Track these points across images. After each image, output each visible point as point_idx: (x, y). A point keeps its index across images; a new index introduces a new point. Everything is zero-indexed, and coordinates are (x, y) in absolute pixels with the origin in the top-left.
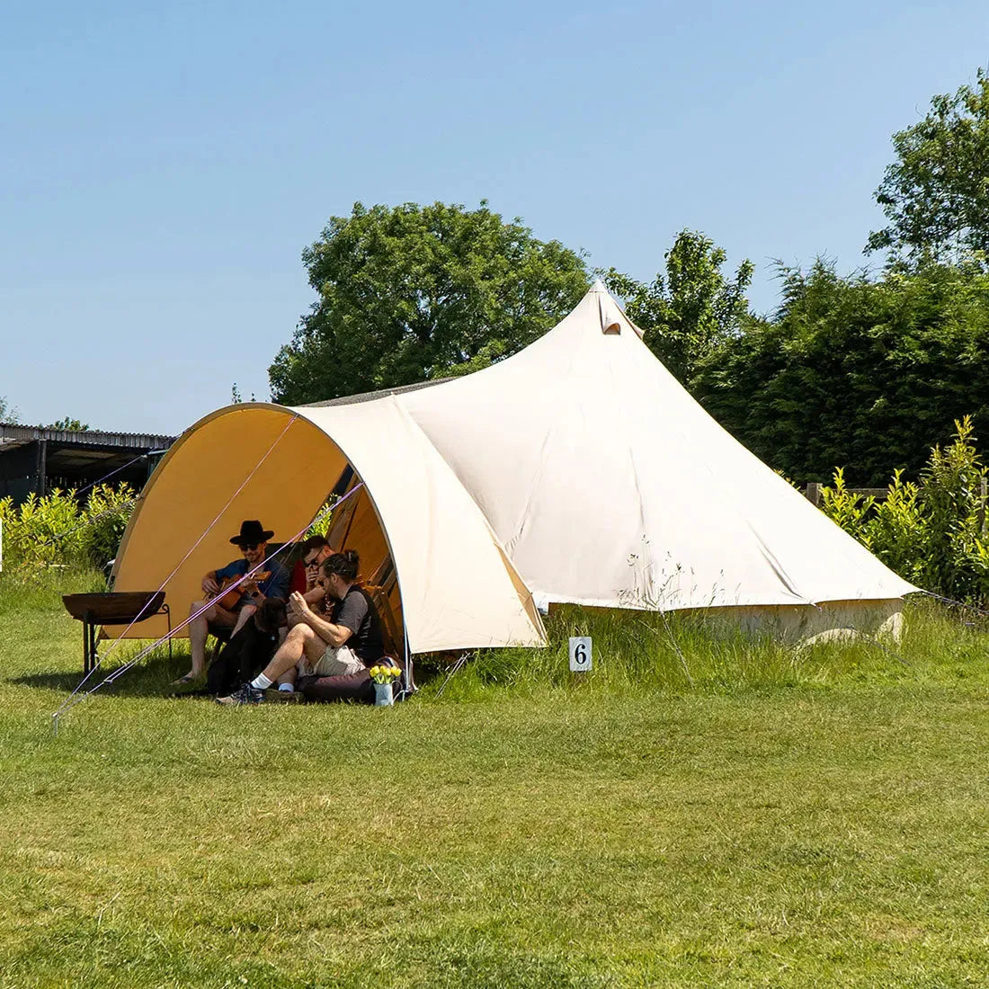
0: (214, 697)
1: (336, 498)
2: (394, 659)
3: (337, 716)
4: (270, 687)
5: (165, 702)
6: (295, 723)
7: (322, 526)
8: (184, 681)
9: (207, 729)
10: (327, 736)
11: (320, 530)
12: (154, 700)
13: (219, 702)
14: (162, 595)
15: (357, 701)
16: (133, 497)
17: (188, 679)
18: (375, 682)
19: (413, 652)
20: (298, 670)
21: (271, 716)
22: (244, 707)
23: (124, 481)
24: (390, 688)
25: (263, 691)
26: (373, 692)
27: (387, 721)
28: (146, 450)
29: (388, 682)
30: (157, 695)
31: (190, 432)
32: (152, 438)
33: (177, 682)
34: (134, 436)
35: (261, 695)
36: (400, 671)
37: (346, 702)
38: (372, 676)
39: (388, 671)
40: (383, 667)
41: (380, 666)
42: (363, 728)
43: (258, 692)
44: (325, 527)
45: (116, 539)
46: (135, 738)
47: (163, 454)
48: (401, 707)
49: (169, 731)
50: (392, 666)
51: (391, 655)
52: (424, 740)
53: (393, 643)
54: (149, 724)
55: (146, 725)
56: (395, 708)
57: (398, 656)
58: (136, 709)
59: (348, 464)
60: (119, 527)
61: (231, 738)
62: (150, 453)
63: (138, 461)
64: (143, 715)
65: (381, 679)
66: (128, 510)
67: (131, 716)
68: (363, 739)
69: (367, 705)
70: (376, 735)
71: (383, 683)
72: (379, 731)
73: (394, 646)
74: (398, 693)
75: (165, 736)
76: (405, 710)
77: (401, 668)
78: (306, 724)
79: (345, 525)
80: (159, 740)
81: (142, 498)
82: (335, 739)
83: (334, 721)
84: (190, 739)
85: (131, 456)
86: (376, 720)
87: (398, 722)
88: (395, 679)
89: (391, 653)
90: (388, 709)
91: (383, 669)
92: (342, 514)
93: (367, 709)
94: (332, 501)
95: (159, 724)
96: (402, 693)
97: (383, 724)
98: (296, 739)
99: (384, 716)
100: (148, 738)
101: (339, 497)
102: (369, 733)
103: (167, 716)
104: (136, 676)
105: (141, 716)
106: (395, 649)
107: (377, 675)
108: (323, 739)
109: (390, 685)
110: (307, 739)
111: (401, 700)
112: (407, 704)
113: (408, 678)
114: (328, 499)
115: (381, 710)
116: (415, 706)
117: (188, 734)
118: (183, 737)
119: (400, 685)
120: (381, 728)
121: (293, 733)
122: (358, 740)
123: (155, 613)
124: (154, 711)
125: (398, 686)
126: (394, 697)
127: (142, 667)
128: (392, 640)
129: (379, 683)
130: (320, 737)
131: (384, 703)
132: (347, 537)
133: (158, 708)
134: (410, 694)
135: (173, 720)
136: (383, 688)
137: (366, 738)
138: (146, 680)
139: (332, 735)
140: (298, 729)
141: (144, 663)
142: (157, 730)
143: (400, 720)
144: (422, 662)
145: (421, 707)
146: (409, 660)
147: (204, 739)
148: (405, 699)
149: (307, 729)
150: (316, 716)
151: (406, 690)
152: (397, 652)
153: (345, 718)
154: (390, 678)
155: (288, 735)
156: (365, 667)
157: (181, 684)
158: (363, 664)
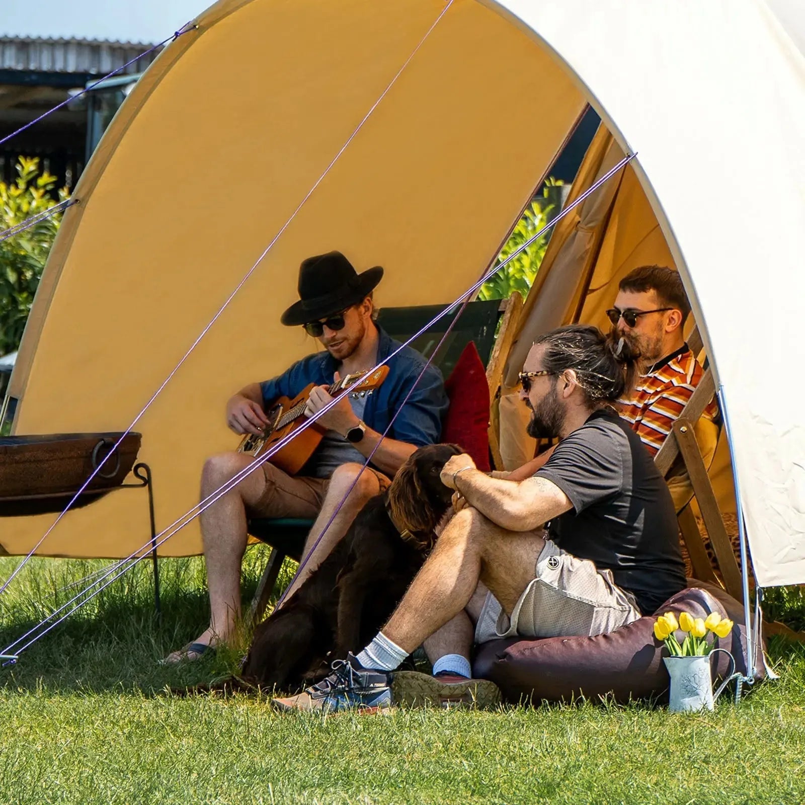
0: (269, 692)
1: (559, 189)
2: (714, 594)
3: (573, 739)
4: (404, 666)
5: (148, 705)
6: (470, 756)
7: (526, 261)
8: (191, 654)
9: (252, 772)
10: (549, 789)
11: (521, 271)
12: (121, 700)
13: (280, 707)
14: (133, 441)
15: (622, 701)
16: (54, 195)
17: (201, 649)
18: (667, 653)
19: (763, 582)
20: (473, 621)
21: (407, 739)
22: (339, 716)
23: (29, 155)
24: (702, 667)
25: (390, 678)
27: (698, 751)
28: (79, 79)
29: (700, 650)
30: (126, 689)
31: (193, 30)
32: (94, 48)
33: (175, 657)
34: (52, 44)
35: (381, 686)
36: (729, 624)
37: (596, 702)
38: (660, 636)
39: (699, 624)
40: (687, 615)
41: (678, 611)
42: (639, 767)
43: (372, 679)
44: (532, 264)
45: (14, 302)
46: (77, 795)
47: (124, 86)
48: (733, 716)
49: (159, 777)
50: (709, 612)
51: (705, 584)
52: (793, 796)
53: (710, 554)
54: (111, 761)
55: (102, 762)
56: (717, 717)
57: (725, 586)
58: (77, 723)
59: (588, 104)
60: (20, 273)
61: (311, 796)
62: (90, 84)
63: (65, 107)
64: (94, 738)
65: (681, 645)
66: (42, 229)
67: (65, 739)
68: (639, 794)
69: (648, 709)
70: (673, 784)
71: (688, 654)
72: (680, 774)
73: (715, 560)
74: (725, 679)
75: (150, 790)
76: (743, 722)
77: (731, 617)
78: (498, 758)
79: (582, 258)
80: (135, 799)
81: (77, 200)
82: (569, 794)
83: (566, 750)
84: (210, 796)
85: (45, 93)
86: (672, 748)
87: (727, 752)
88: (717, 645)
89: (706, 579)
90: (701, 719)
91: (685, 619)
92: (574, 231)
93: (648, 720)
94: (550, 201)
95: (133, 760)
96: (736, 679)
97: (690, 757)
98: (472, 795)
99: (692, 737)
100: (109, 793)
101: (567, 189)
102: (655, 778)
103: (153, 741)
104: (74, 643)
105: (89, 741)
106: (717, 568)
107: (672, 634)
108: (538, 796)
109: (706, 661)
110: (502, 796)
111: (734, 699)
112: (748, 707)
113: (752, 644)
114: (539, 192)
115: (682, 723)
116: (769, 712)
117: (206, 785)
118: (195, 791)
119: (731, 660)
120: (683, 768)
121: (465, 781)
122: (627, 796)
123: (117, 483)
124: (122, 729)
125: (724, 662)
126: (714, 691)
127: (88, 620)
128: (708, 546)
129: (677, 654)
130: (533, 791)
131: (692, 704)
132: (586, 291)
133: (130, 722)
134: (759, 681)
135: (168, 750)
136: (688, 667)
137: (648, 793)
138: (98, 652)
139: (562, 785)
140: (476, 771)
141: (91, 611)
142: (129, 776)
143: (732, 747)
144: (787, 605)
145: (785, 715)
146: (753, 601)
147: (244, 797)
148: (743, 694)
149: (499, 772)
150: (522, 738)
151: (745, 674)
152: (720, 577)
153: (592, 742)
154: (704, 642)
155: (454, 786)
156: (639, 616)
157: (185, 660)
158: (635, 608)
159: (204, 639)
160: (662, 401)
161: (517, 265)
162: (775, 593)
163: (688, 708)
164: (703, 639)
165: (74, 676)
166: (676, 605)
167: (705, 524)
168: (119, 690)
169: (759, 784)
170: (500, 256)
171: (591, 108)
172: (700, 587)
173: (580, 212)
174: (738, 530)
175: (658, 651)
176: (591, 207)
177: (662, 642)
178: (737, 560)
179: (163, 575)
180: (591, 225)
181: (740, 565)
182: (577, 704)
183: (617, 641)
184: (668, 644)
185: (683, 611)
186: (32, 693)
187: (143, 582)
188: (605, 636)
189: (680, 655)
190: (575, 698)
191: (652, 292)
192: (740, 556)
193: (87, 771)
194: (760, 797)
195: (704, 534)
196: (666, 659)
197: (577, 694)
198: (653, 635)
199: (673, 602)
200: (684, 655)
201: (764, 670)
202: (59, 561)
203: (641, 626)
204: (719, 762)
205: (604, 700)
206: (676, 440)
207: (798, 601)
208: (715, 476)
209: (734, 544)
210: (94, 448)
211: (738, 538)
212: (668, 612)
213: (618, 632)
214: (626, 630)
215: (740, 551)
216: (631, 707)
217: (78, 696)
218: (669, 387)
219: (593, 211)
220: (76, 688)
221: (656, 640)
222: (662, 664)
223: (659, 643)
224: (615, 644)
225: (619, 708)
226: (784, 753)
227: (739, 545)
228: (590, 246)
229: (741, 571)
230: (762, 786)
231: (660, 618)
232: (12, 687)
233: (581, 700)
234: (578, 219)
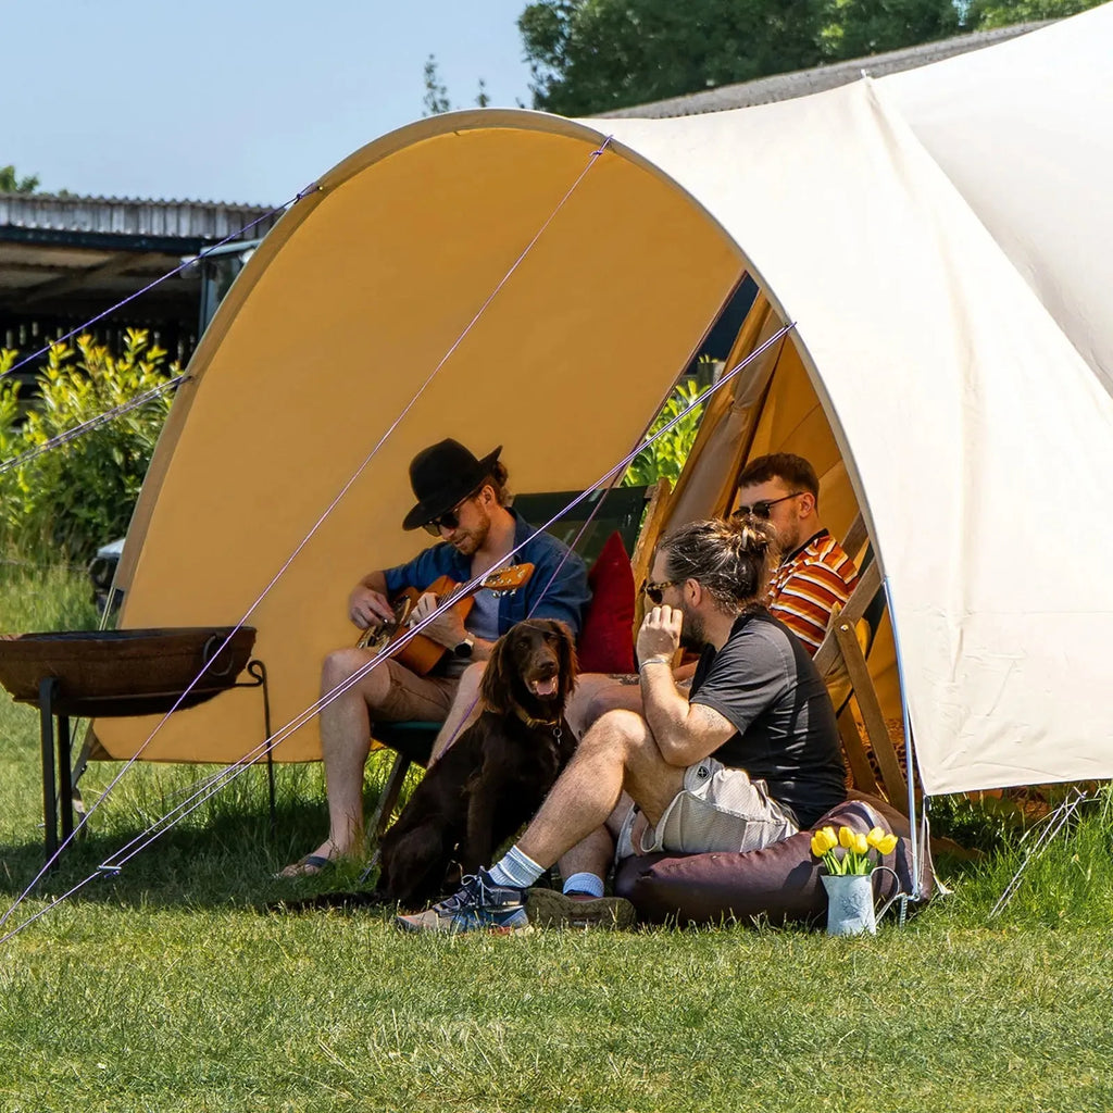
0: (392, 911)
1: (712, 367)
2: (877, 807)
3: (722, 962)
4: (539, 883)
5: (261, 922)
6: (611, 981)
7: (676, 443)
8: (308, 868)
9: (373, 996)
10: (696, 1018)
11: (673, 453)
12: (232, 917)
13: (404, 925)
14: (247, 636)
15: (776, 922)
16: (164, 370)
17: (320, 862)
18: (826, 871)
19: (930, 790)
20: (613, 836)
21: (543, 963)
22: (469, 936)
23: (138, 327)
24: (864, 886)
25: (524, 895)
26: (822, 897)
27: (859, 977)
28: (193, 245)
29: (861, 868)
30: (238, 906)
31: (316, 193)
32: (209, 211)
33: (291, 870)
34: (164, 207)
35: (515, 905)
36: (893, 840)
37: (747, 924)
38: (818, 852)
39: (861, 842)
40: (847, 830)
41: (837, 826)
42: (795, 994)
43: (506, 897)
44: (684, 446)
45: (121, 485)
46: (184, 1019)
47: (241, 252)
48: (897, 940)
49: (273, 1001)
50: (872, 826)
51: (867, 796)
52: (962, 1027)
53: (872, 764)
54: (221, 983)
55: (211, 985)
56: (881, 940)
57: (889, 798)
58: (185, 941)
59: (746, 272)
60: (127, 454)
61: (437, 1021)
62: (204, 250)
63: (178, 275)
64: (202, 957)
65: (841, 862)
66: (151, 408)
67: (171, 962)
68: (794, 1024)
69: (804, 931)
70: (830, 1013)
71: (848, 872)
72: (839, 1003)
73: (877, 770)
74: (888, 900)
75: (263, 1015)
76: (907, 946)
77: (895, 834)
78: (640, 984)
79: (735, 442)
80: (246, 1024)
81: (190, 377)
82: (717, 1023)
83: (715, 976)
84: (328, 1022)
85: (156, 260)
86: (830, 974)
87: (890, 979)
88: (880, 863)
89: (868, 790)
90: (862, 943)
91: (845, 835)
92: (728, 412)
93: (804, 943)
95: (245, 983)
96: (900, 900)
97: (850, 985)
98: (612, 1024)
99: (852, 964)
100: (218, 1018)
101: (721, 367)
102: (811, 1007)
103: (267, 961)
104: (183, 855)
105: (198, 961)
106: (880, 779)
107: (830, 850)
108: (685, 1025)
109: (867, 880)
110: (644, 1024)
111: (898, 921)
112: (913, 930)
113: (918, 861)
114: (692, 368)
115: (842, 947)
116: (936, 938)
117: (323, 1010)
118: (311, 1017)
119: (895, 880)
120: (842, 996)
121: (605, 1008)
122: (781, 1027)
123: (230, 683)
124: (233, 948)
125: (887, 882)
126: (876, 913)
127: (197, 831)
128: (871, 755)
129: (836, 872)
130: (679, 1020)
131: (851, 926)
133: (242, 941)
134: (924, 902)
135: (282, 972)
136: (847, 886)
137: (804, 1023)
138: (207, 865)
139: (710, 1015)
140: (617, 998)
141: (202, 820)
142: (241, 999)
143: (895, 974)
144: (956, 819)
145: (953, 940)
146: (919, 816)
147: (366, 1023)
148: (908, 917)
149: (641, 998)
150: (666, 962)
151: (909, 893)
152: (884, 789)
153: (744, 968)
154: (865, 860)
155: (592, 1013)
156: (796, 831)
157: (302, 874)
158: (791, 822)
159: (323, 852)
161: (669, 447)
162: (942, 804)
163: (848, 931)
164: (866, 855)
165: (181, 890)
166: (835, 819)
167: (867, 730)
168: (230, 906)
169: (925, 1014)
170: (648, 437)
171: (749, 276)
172: (862, 799)
173: (733, 392)
174: (904, 737)
175: (815, 868)
176: (746, 386)
177: (820, 860)
178: (902, 771)
179: (279, 781)
180: (745, 405)
181: (905, 776)
182: (727, 926)
183: (771, 858)
184: (826, 862)
185: (844, 826)
186: (137, 909)
188: (758, 853)
189: (839, 873)
190: (725, 920)
191: (776, 480)
192: (905, 766)
193: (195, 994)
194: (926, 1029)
195: (866, 742)
196: (823, 877)
197: (728, 915)
198: (811, 851)
199: (832, 816)
200: (844, 873)
202: (166, 766)
203: (798, 843)
204: (881, 989)
205: (756, 921)
206: (836, 638)
207: (968, 815)
208: (877, 677)
209: (898, 753)
210: (205, 644)
211: (904, 746)
212: (827, 826)
213: (771, 847)
214: (781, 845)
215: (905, 760)
216: (786, 930)
217: (186, 912)
219: (749, 389)
220: (184, 903)
221: (813, 856)
222: (820, 883)
223: (817, 860)
224: (768, 861)
225: (773, 930)
226: (952, 981)
227: (905, 754)
228: (744, 428)
229: (907, 782)
230: (928, 1016)
231: (818, 833)
232: (114, 902)
233: (731, 922)
234: (731, 398)
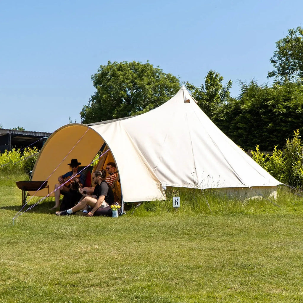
3: (100, 220)
5: (47, 215)
6: (87, 222)
7: (96, 161)
8: (53, 209)
9: (60, 224)
10: (97, 227)
11: (96, 162)
12: (44, 214)
14: (47, 182)
16: (38, 151)
17: (54, 208)
19: (124, 202)
21: (80, 220)
23: (35, 146)
24: (117, 212)
27: (116, 222)
28: (42, 137)
29: (116, 210)
31: (56, 132)
32: (44, 133)
33: (51, 209)
34: (39, 133)
36: (120, 206)
37: (103, 216)
38: (111, 208)
39: (116, 207)
40: (115, 205)
42: (108, 224)
45: (33, 164)
47: (48, 138)
48: (120, 218)
49: (48, 224)
52: (127, 228)
56: (118, 218)
58: (38, 217)
60: (33, 161)
61: (67, 227)
62: (43, 138)
63: (40, 140)
66: (36, 155)
67: (36, 220)
70: (112, 226)
72: (114, 225)
73: (119, 199)
74: (119, 213)
79: (103, 161)
80: (45, 227)
81: (41, 152)
82: (100, 227)
85: (38, 139)
86: (113, 222)
88: (118, 209)
90: (116, 218)
92: (102, 158)
93: (110, 218)
94: (100, 154)
96: (121, 213)
98: (87, 227)
101: (102, 152)
103: (48, 220)
104: (38, 207)
105: (40, 220)
107: (113, 208)
110: (91, 227)
111: (120, 216)
112: (122, 217)
113: (123, 209)
114: (98, 153)
115: (114, 219)
116: (125, 218)
121: (87, 225)
122: (107, 228)
123: (44, 187)
125: (119, 211)
126: (118, 215)
127: (40, 204)
128: (118, 197)
131: (115, 216)
132: (104, 165)
133: (45, 217)
134: (123, 214)
136: (115, 212)
137: (109, 227)
138: (41, 208)
141: (41, 203)
142: (44, 224)
143: (120, 222)
145: (127, 218)
146: (123, 204)
147: (59, 227)
149: (91, 224)
152: (119, 201)
153: (103, 221)
155: (85, 226)
157: (52, 209)
158: (108, 205)
159: (55, 207)
160: (112, 178)
162: (126, 203)
165: (38, 211)
168: (44, 213)
169: (123, 226)
170: (93, 161)
171: (105, 143)
174: (122, 195)
178: (121, 199)
179: (50, 199)
180: (105, 157)
186: (33, 213)
187: (47, 199)
189: (114, 210)
191: (110, 165)
194: (123, 228)
195: (117, 195)
201: (124, 212)
202: (37, 197)
204: (118, 224)
205: (104, 216)
207: (128, 204)
210: (42, 183)
218: (113, 176)
219: (105, 155)
226: (126, 223)
227: (122, 197)
228: (104, 159)
232: (30, 213)
234: (103, 156)
